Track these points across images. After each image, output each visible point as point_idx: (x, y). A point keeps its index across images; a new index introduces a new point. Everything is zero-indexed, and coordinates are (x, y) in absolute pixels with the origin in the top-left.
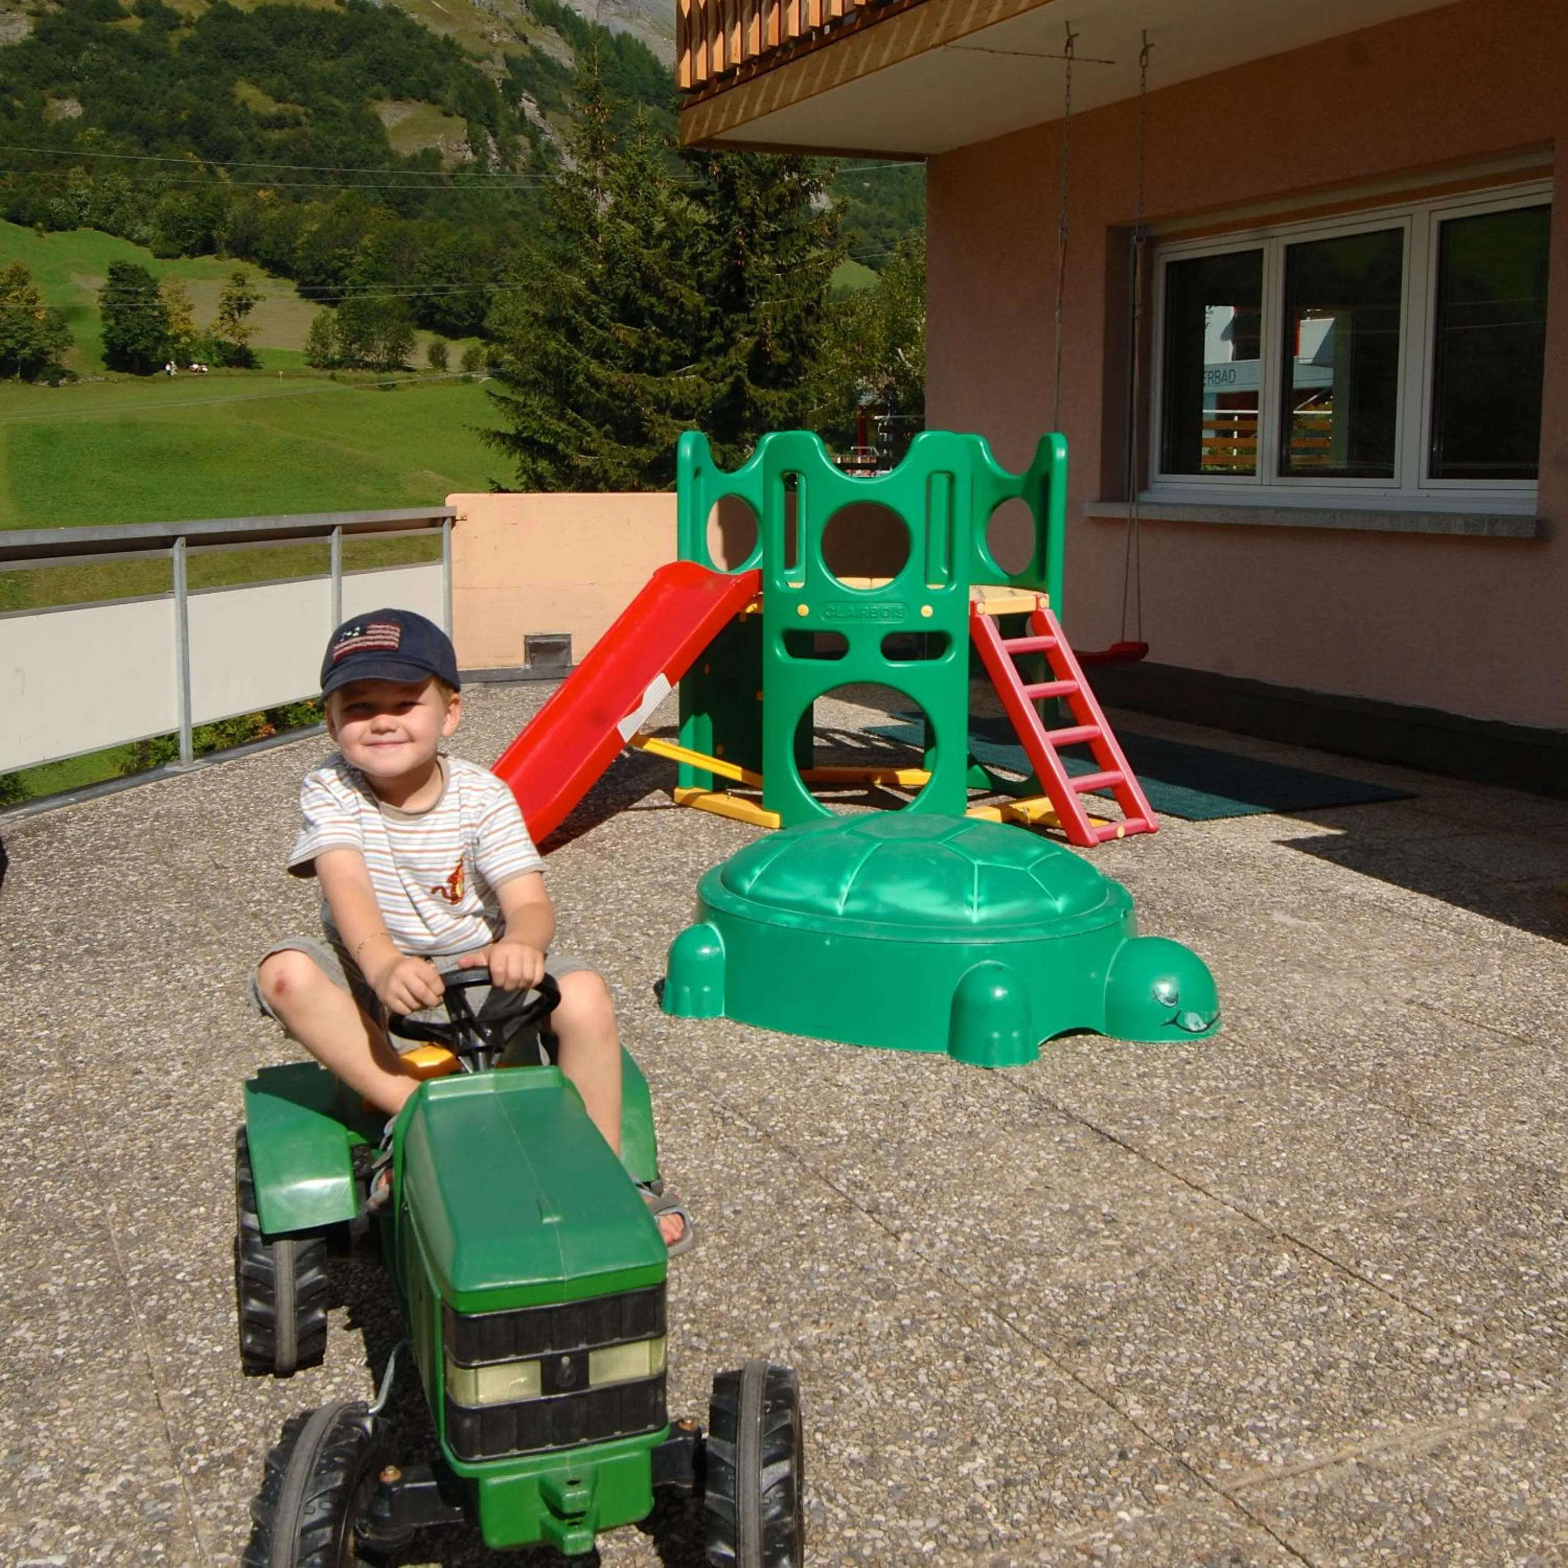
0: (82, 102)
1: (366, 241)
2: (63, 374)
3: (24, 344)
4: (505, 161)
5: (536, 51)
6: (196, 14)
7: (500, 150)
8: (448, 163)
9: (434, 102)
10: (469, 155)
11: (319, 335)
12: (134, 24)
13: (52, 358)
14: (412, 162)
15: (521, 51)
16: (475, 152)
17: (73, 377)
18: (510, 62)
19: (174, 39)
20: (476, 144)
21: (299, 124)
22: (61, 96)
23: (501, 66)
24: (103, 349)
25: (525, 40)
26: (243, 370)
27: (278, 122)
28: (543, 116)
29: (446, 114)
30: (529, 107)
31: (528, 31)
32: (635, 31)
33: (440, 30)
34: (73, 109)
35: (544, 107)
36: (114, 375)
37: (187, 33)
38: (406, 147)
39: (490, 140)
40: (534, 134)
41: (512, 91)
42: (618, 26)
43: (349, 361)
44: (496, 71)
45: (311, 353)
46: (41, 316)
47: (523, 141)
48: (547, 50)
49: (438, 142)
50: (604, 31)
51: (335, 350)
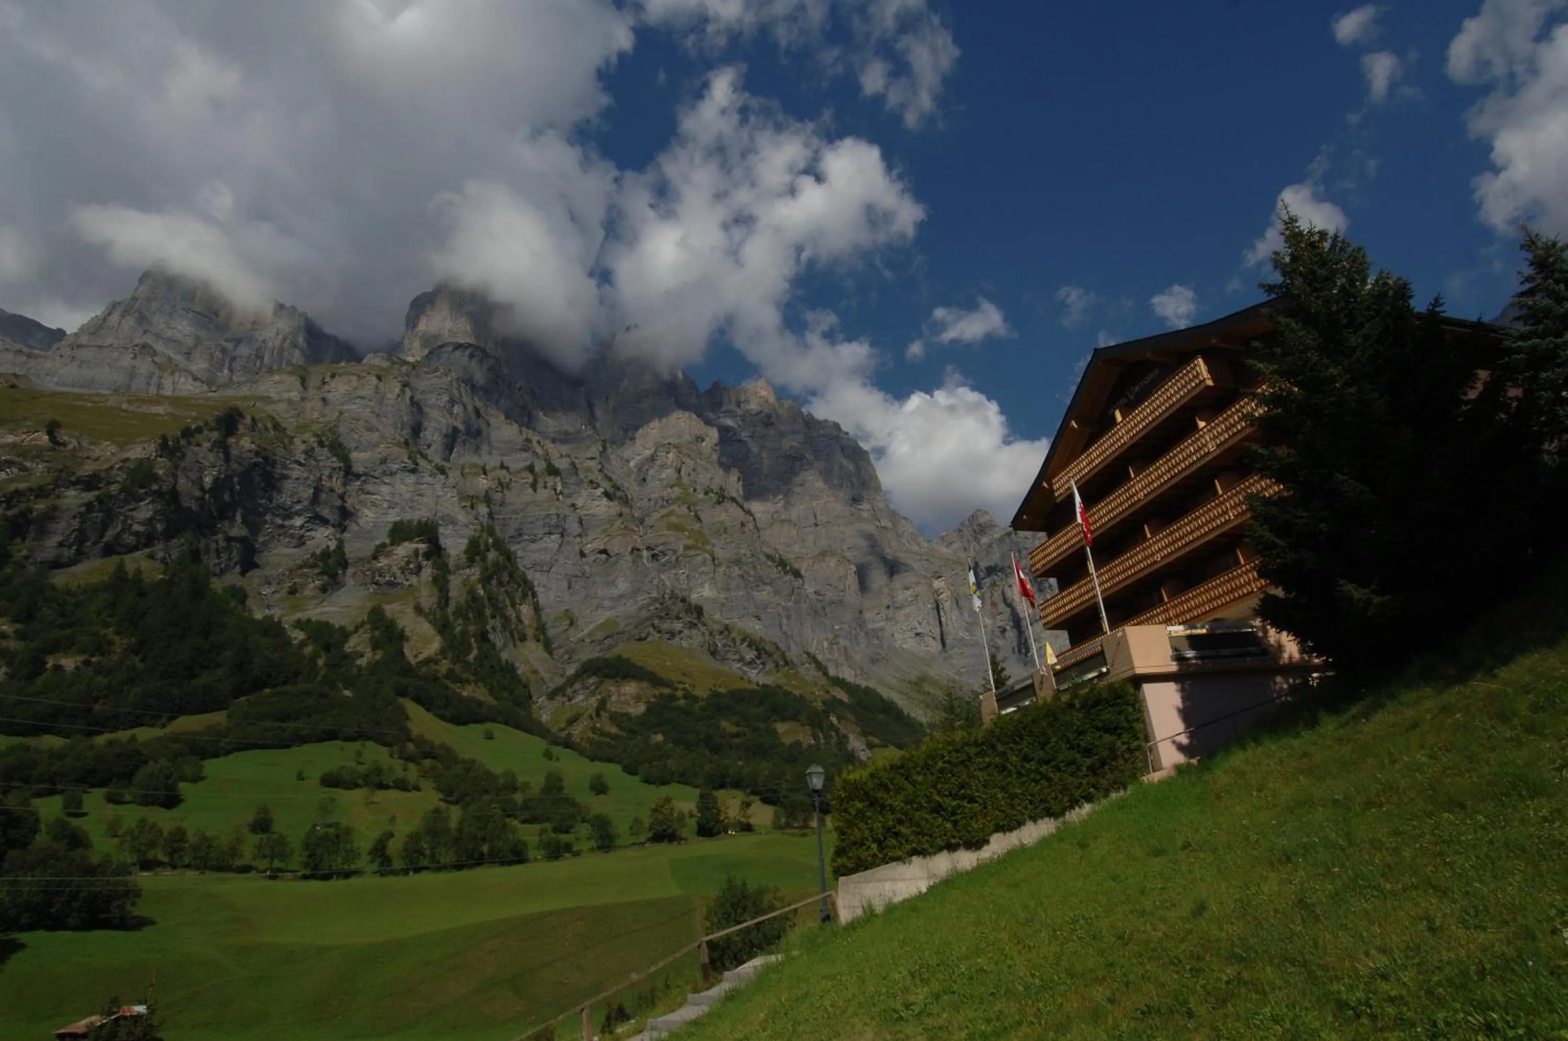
0: (664, 735)
1: (788, 777)
2: (682, 839)
3: (669, 827)
4: (827, 743)
5: (834, 697)
6: (705, 696)
7: (825, 738)
8: (805, 745)
9: (798, 720)
10: (813, 742)
11: (777, 816)
12: (682, 702)
13: (678, 833)
14: (791, 746)
15: (827, 697)
16: (815, 739)
17: (686, 839)
18: (824, 703)
19: (697, 706)
20: (815, 737)
21: (745, 735)
22: (656, 733)
23: (820, 704)
24: (696, 828)
25: (828, 692)
26: (748, 833)
27: (737, 735)
28: (839, 723)
29: (803, 725)
30: (834, 719)
31: (830, 689)
32: (871, 684)
33: (797, 693)
34: (660, 738)
35: (839, 719)
36: (700, 838)
37: (701, 703)
38: (787, 740)
39: (821, 735)
40: (837, 731)
41: (826, 713)
42: (864, 684)
43: (788, 825)
44: (819, 705)
45: (774, 823)
46: (675, 815)
47: (833, 733)
48: (838, 696)
49: (800, 737)
50: (859, 686)
51: (783, 820)
